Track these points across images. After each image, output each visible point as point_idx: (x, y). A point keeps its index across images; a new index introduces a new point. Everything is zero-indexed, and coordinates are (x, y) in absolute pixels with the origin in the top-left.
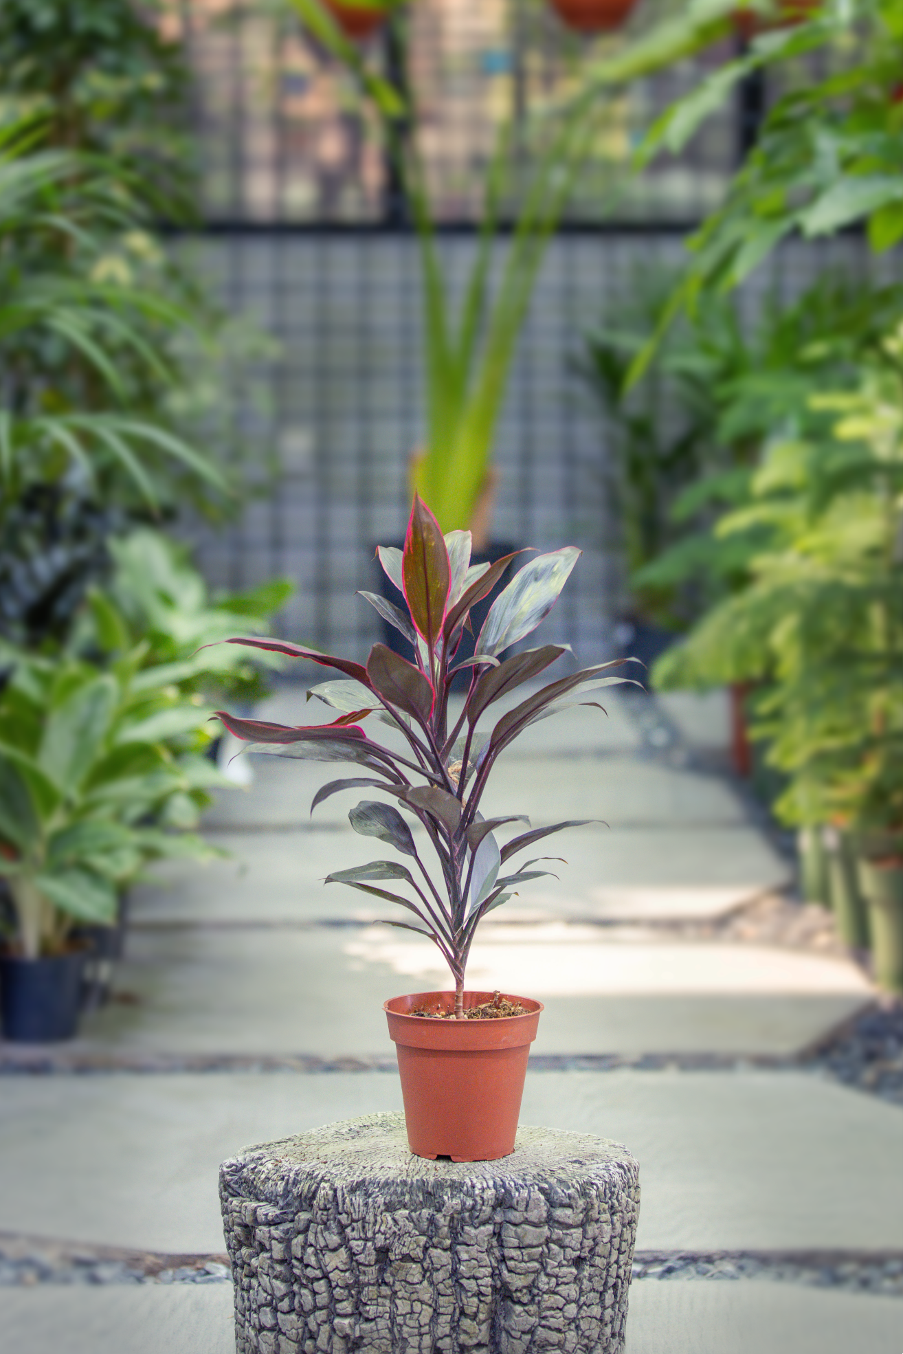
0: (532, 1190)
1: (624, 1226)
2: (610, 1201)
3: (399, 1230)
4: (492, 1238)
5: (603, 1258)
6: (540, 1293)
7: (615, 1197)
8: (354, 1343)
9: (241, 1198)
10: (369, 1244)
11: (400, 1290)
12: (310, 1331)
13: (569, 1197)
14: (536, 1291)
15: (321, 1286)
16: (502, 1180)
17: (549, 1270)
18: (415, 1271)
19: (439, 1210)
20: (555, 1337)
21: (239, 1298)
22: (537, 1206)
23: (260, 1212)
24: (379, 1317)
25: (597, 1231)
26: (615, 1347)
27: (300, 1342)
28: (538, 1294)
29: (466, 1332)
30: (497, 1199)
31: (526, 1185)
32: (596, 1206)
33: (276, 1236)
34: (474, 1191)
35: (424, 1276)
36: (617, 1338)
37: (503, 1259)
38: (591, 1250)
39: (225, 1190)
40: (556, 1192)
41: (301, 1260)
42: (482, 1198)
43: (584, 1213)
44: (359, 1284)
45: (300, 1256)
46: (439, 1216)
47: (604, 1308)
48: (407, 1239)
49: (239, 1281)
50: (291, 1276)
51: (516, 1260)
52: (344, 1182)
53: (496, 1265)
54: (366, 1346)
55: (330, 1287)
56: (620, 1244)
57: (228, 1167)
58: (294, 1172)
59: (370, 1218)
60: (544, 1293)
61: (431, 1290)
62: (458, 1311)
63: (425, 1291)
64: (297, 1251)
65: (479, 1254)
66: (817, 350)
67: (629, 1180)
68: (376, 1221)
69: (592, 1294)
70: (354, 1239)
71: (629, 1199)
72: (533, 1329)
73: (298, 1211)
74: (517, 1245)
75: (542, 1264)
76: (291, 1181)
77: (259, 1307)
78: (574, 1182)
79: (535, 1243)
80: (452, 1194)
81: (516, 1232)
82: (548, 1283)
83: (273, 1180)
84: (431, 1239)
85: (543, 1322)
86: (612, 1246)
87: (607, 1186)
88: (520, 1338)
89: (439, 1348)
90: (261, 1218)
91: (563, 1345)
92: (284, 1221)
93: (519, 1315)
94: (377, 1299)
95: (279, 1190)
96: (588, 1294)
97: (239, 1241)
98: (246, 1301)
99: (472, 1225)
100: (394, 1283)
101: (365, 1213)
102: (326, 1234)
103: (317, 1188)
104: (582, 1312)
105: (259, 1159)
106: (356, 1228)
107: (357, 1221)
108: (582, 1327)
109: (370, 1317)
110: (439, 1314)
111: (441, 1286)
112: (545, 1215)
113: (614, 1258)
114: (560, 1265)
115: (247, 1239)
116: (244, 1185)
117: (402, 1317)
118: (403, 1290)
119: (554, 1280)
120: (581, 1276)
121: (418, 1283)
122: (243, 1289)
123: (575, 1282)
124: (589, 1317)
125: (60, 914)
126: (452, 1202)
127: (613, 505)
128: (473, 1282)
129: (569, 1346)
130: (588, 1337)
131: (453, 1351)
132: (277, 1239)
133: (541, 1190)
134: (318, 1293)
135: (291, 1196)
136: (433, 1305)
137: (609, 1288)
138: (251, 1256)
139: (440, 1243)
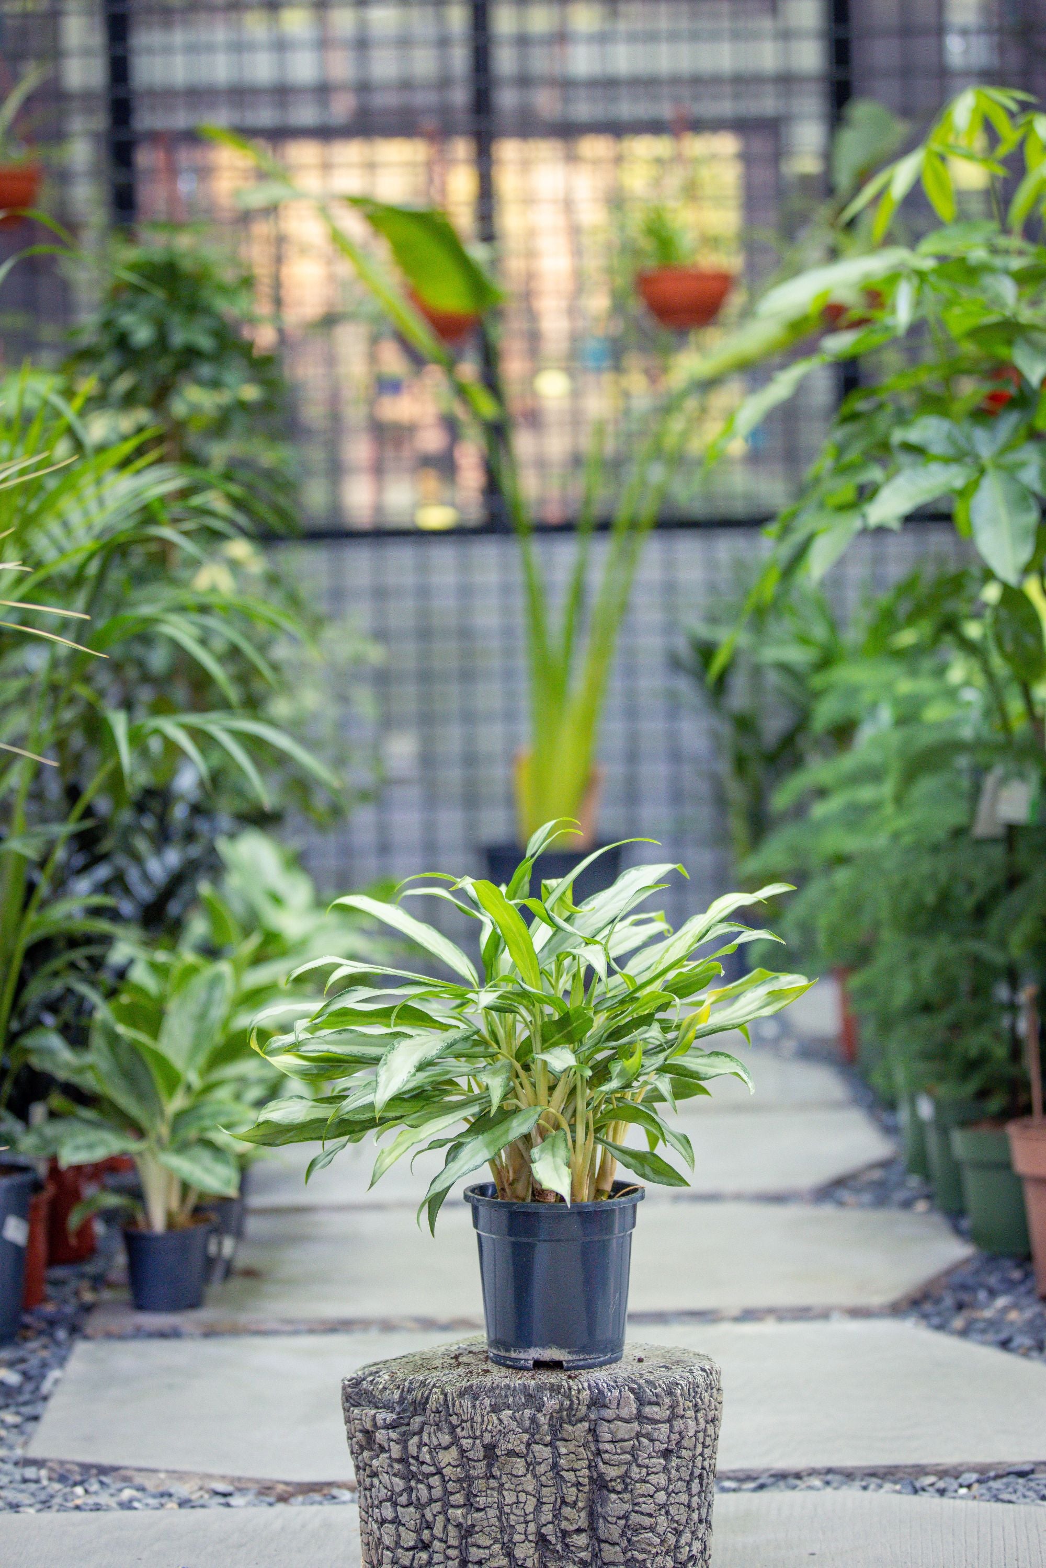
0: (623, 1390)
1: (707, 1422)
2: (694, 1400)
3: (504, 1428)
4: (587, 1434)
5: (689, 1451)
6: (633, 1482)
7: (698, 1396)
8: (466, 1531)
9: (362, 1408)
10: (478, 1441)
11: (507, 1483)
12: (427, 1522)
13: (657, 1395)
14: (628, 1481)
15: (435, 1481)
16: (595, 1383)
17: (640, 1461)
18: (519, 1466)
19: (539, 1411)
20: (647, 1521)
21: (362, 1497)
22: (628, 1404)
23: (379, 1417)
24: (488, 1507)
25: (682, 1426)
26: (702, 1532)
27: (418, 1531)
28: (630, 1483)
29: (567, 1519)
30: (591, 1399)
31: (617, 1386)
32: (681, 1404)
33: (394, 1438)
34: (570, 1393)
35: (527, 1470)
36: (704, 1524)
37: (599, 1453)
38: (677, 1444)
39: (348, 1401)
40: (645, 1391)
41: (416, 1458)
42: (578, 1398)
43: (671, 1410)
44: (469, 1478)
45: (415, 1455)
46: (539, 1415)
47: (691, 1496)
48: (511, 1437)
49: (362, 1482)
50: (408, 1474)
51: (610, 1453)
52: (454, 1387)
53: (592, 1458)
54: (477, 1533)
55: (444, 1482)
56: (704, 1439)
57: (349, 1381)
58: (408, 1381)
59: (478, 1419)
60: (636, 1482)
61: (534, 1482)
62: (559, 1500)
63: (529, 1484)
64: (413, 1450)
65: (577, 1448)
66: (907, 638)
67: (711, 1381)
68: (483, 1421)
69: (680, 1483)
70: (464, 1438)
71: (712, 1399)
72: (627, 1514)
73: (413, 1416)
74: (610, 1439)
75: (633, 1456)
76: (406, 1389)
77: (381, 1502)
78: (661, 1382)
79: (627, 1437)
80: (551, 1395)
81: (609, 1428)
82: (640, 1473)
83: (390, 1390)
84: (533, 1436)
85: (636, 1508)
86: (697, 1439)
87: (691, 1387)
88: (616, 1523)
89: (543, 1534)
90: (380, 1422)
91: (655, 1529)
92: (401, 1425)
93: (614, 1503)
94: (486, 1491)
95: (396, 1397)
96: (676, 1483)
97: (361, 1446)
98: (369, 1499)
99: (570, 1423)
100: (501, 1476)
101: (473, 1414)
102: (439, 1434)
103: (430, 1393)
104: (671, 1498)
105: (377, 1372)
106: (465, 1428)
107: (466, 1422)
108: (672, 1512)
109: (481, 1507)
110: (542, 1503)
111: (543, 1478)
112: (635, 1411)
113: (699, 1449)
114: (650, 1457)
115: (368, 1443)
116: (364, 1395)
117: (509, 1507)
118: (509, 1482)
119: (645, 1469)
120: (669, 1466)
121: (522, 1476)
122: (365, 1489)
123: (664, 1472)
124: (678, 1503)
125: (185, 1187)
126: (551, 1403)
127: (720, 801)
128: (572, 1473)
129: (660, 1530)
130: (677, 1522)
131: (556, 1536)
132: (395, 1441)
133: (631, 1390)
134: (433, 1487)
135: (406, 1402)
136: (537, 1495)
137: (695, 1478)
138: (372, 1458)
139: (541, 1439)
